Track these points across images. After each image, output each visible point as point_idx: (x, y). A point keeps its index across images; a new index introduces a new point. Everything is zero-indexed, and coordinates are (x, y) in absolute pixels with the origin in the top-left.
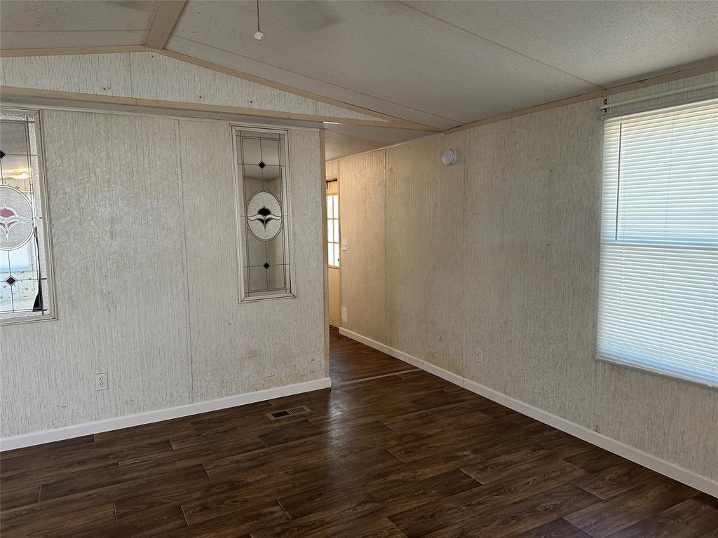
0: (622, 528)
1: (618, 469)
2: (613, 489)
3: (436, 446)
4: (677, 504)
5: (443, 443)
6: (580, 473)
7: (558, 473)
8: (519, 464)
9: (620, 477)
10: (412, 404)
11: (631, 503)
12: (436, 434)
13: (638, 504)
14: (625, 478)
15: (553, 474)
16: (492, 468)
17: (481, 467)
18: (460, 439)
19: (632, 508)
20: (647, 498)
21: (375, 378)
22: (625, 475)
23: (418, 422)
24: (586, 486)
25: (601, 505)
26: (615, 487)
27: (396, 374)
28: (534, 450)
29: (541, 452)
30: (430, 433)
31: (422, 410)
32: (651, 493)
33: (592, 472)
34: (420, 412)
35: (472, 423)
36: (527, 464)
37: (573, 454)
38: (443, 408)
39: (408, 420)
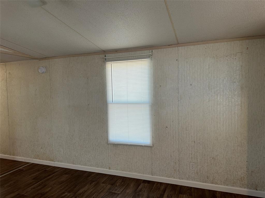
1: (119, 181)
3: (52, 196)
5: (55, 193)
6: (109, 186)
7: (102, 189)
8: (88, 191)
9: (121, 183)
10: (33, 180)
11: (128, 191)
12: (50, 190)
13: (130, 191)
14: (123, 183)
16: (79, 196)
18: (61, 189)
19: (129, 193)
20: (131, 187)
21: (9, 173)
23: (39, 187)
24: (113, 191)
25: (120, 196)
26: (121, 187)
27: (20, 168)
28: (91, 183)
29: (94, 183)
30: (47, 191)
31: (39, 182)
32: (132, 185)
33: (112, 185)
35: (63, 180)
36: (90, 190)
37: (104, 180)
38: (48, 177)
39: (34, 188)
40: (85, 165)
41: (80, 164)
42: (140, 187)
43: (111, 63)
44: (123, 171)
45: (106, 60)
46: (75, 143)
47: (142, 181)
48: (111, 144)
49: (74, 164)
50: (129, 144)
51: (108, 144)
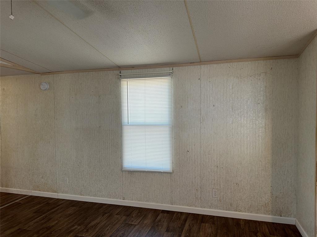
0: (147, 232)
1: (136, 211)
2: (138, 219)
3: (59, 229)
4: (158, 216)
5: (62, 227)
6: (124, 218)
7: (117, 221)
8: (101, 223)
9: (137, 215)
10: (34, 214)
11: (145, 222)
12: (56, 224)
13: (148, 221)
14: (139, 214)
15: (115, 222)
16: (91, 229)
17: (85, 230)
18: (69, 222)
19: (147, 223)
20: (149, 218)
22: (139, 213)
23: (43, 221)
24: (129, 222)
25: (137, 227)
26: (137, 218)
27: (16, 201)
28: (103, 215)
29: (106, 215)
30: (53, 225)
31: (42, 215)
32: (149, 216)
33: (128, 216)
34: (42, 216)
35: (71, 213)
36: (103, 222)
37: (118, 211)
38: (53, 210)
39: (37, 222)
40: (95, 196)
41: (89, 195)
42: (159, 218)
43: (126, 80)
44: (139, 201)
45: (120, 77)
46: (83, 171)
47: (161, 211)
48: (126, 171)
49: (81, 195)
50: (146, 170)
51: (122, 171)
